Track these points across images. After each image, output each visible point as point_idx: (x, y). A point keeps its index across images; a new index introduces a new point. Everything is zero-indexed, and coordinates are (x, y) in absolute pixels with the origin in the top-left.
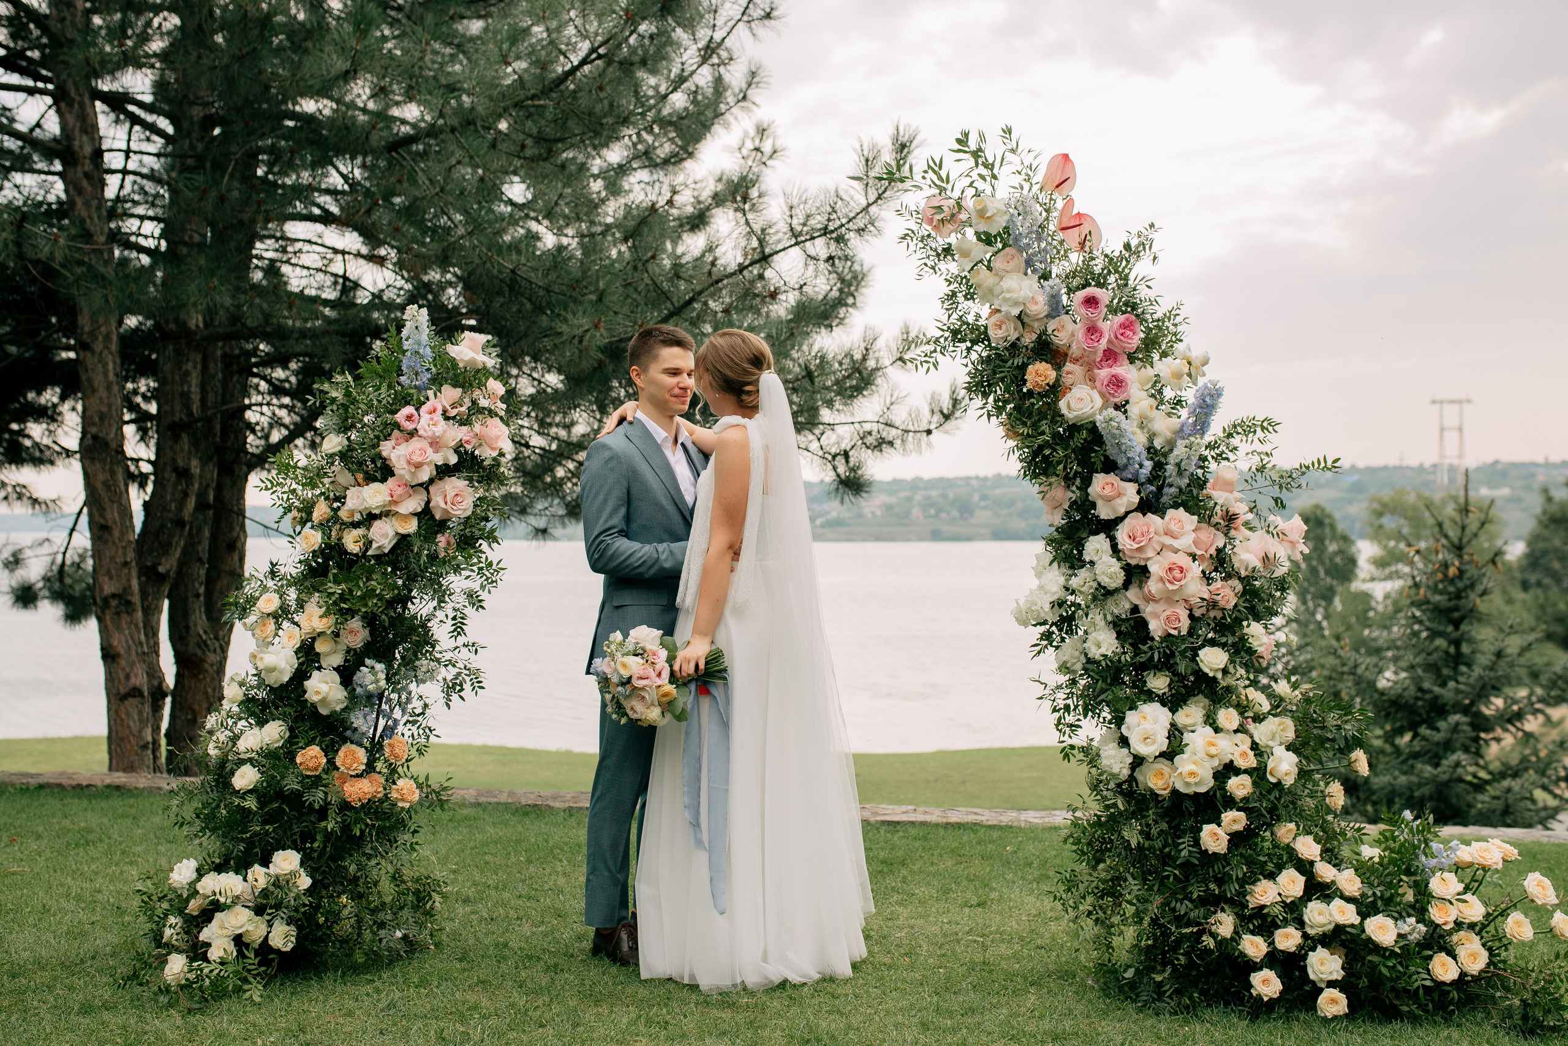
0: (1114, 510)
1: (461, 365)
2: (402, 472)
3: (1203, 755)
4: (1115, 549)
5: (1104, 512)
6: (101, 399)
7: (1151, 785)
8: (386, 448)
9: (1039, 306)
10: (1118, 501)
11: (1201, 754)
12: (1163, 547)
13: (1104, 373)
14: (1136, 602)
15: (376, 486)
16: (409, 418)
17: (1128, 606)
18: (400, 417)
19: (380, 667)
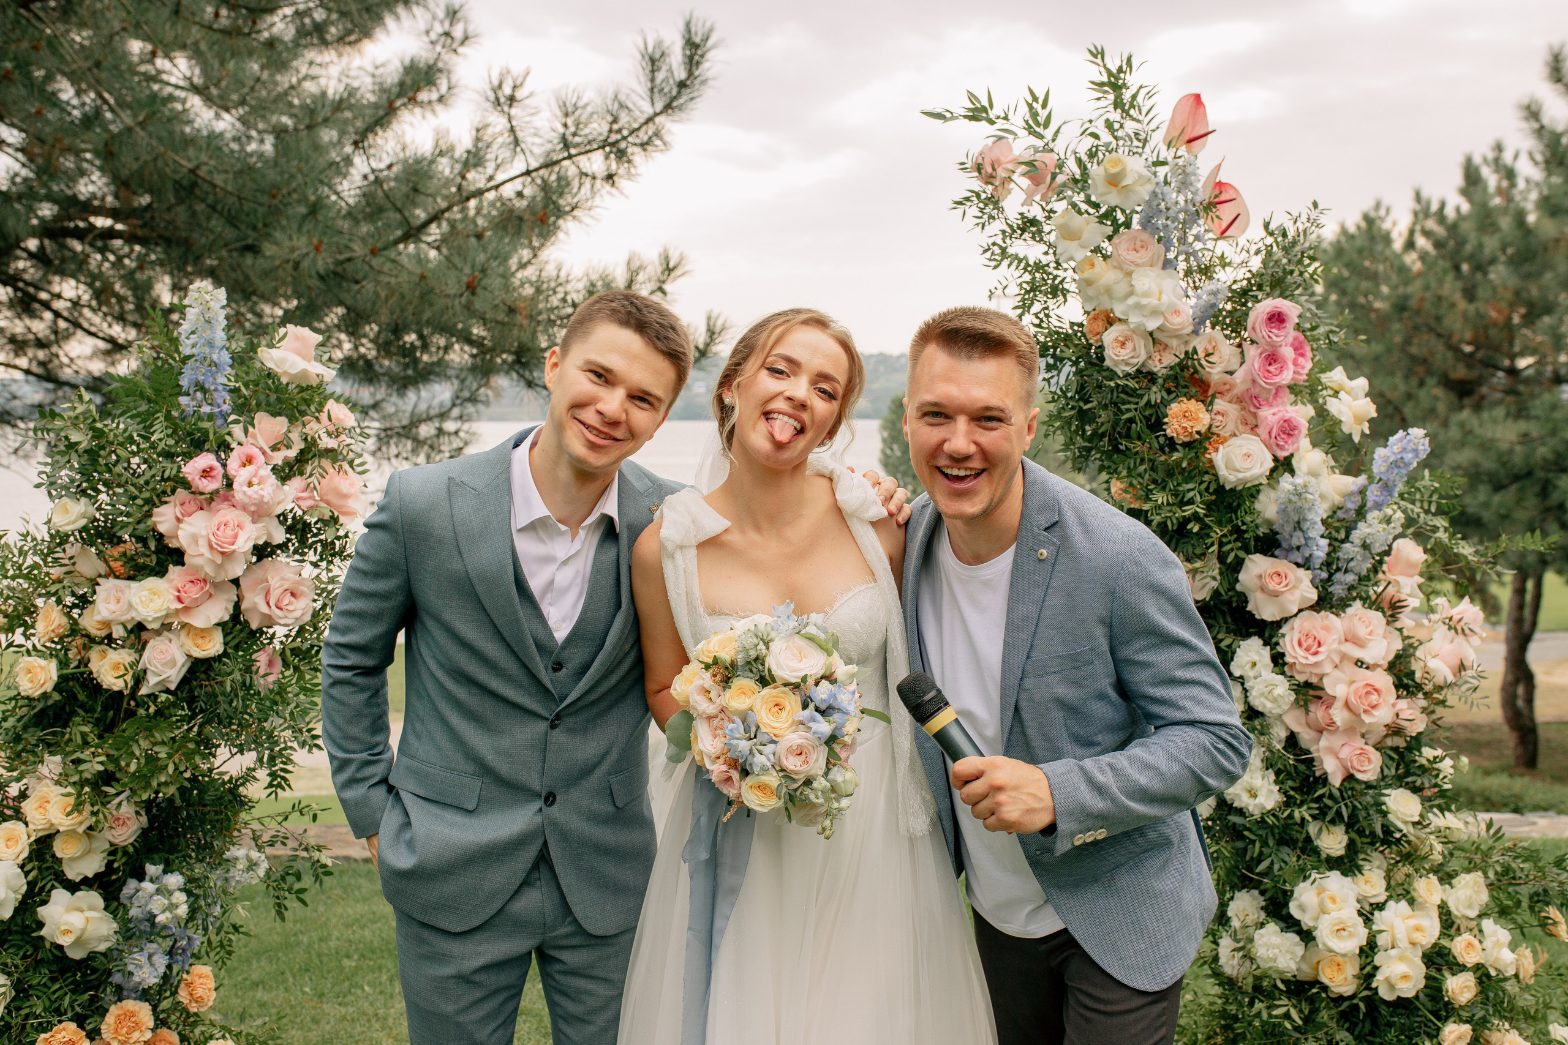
0: (1283, 608)
1: (284, 380)
2: (199, 561)
3: (1407, 944)
4: (1278, 660)
5: (1267, 612)
7: (1324, 980)
8: (164, 518)
9: (1183, 320)
10: (1288, 597)
11: (1403, 943)
12: (1344, 657)
13: (1270, 415)
14: (1296, 729)
15: (152, 582)
16: (206, 473)
17: (1283, 734)
18: (192, 468)
19: (175, 880)
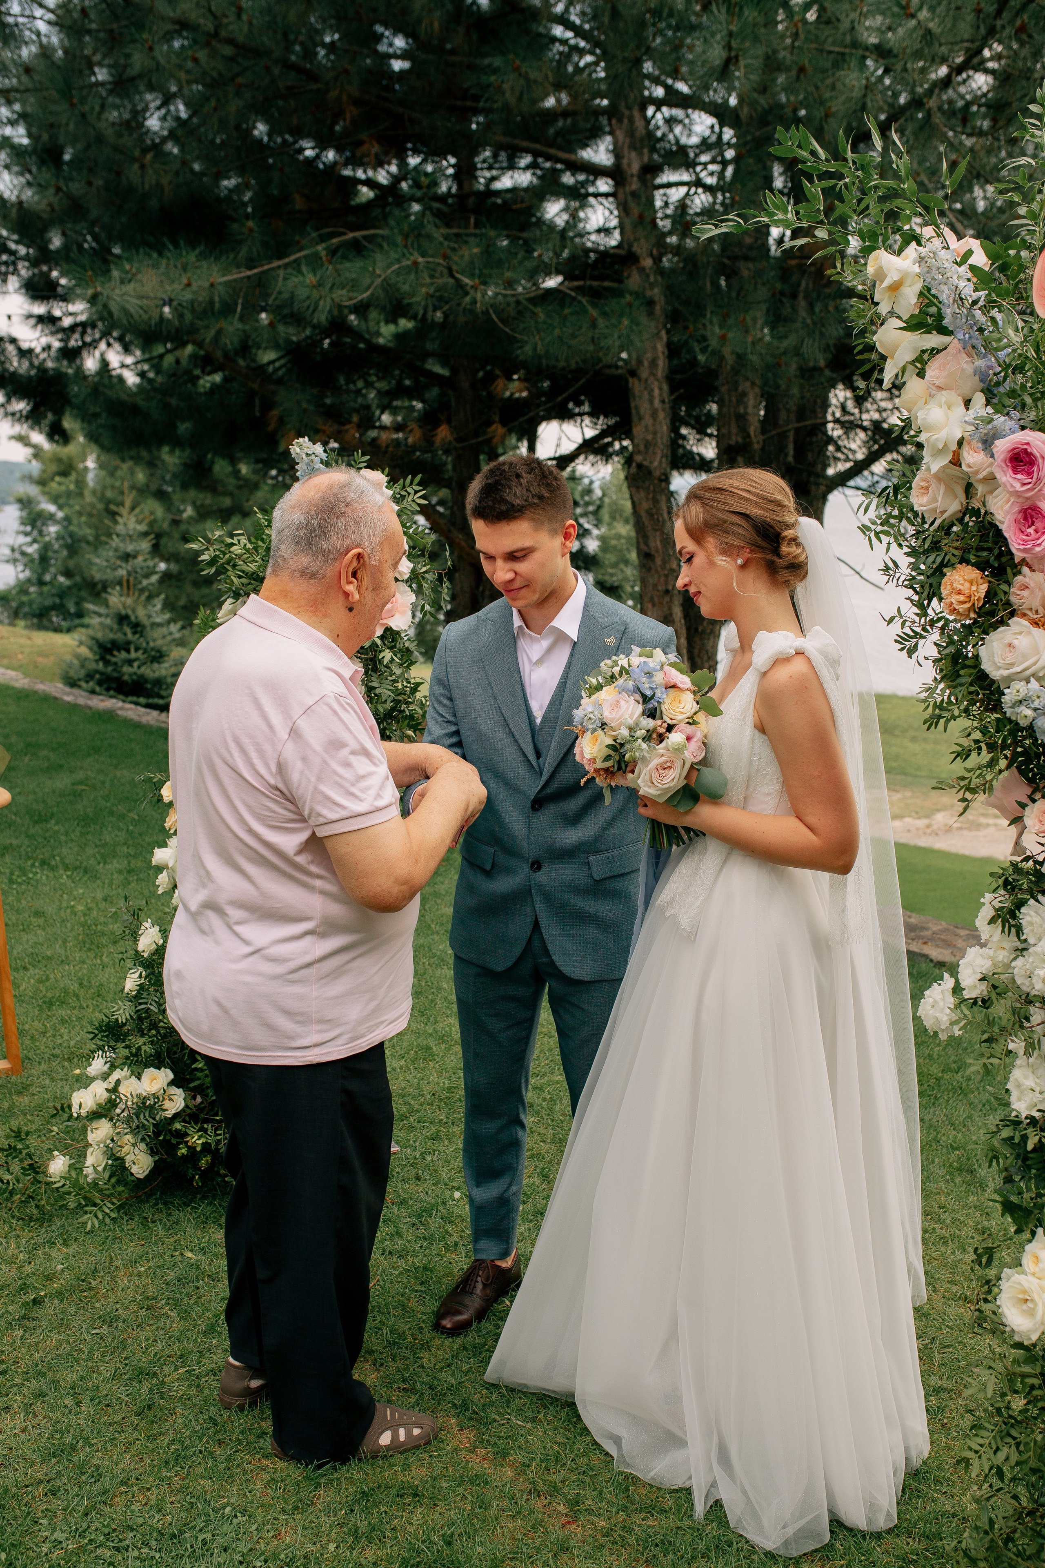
6: (646, 427)
